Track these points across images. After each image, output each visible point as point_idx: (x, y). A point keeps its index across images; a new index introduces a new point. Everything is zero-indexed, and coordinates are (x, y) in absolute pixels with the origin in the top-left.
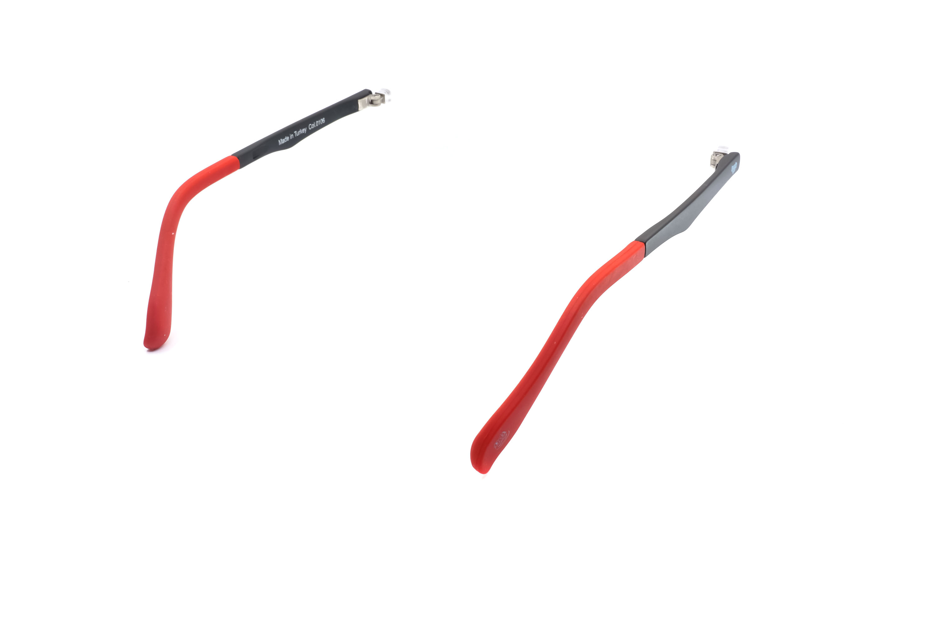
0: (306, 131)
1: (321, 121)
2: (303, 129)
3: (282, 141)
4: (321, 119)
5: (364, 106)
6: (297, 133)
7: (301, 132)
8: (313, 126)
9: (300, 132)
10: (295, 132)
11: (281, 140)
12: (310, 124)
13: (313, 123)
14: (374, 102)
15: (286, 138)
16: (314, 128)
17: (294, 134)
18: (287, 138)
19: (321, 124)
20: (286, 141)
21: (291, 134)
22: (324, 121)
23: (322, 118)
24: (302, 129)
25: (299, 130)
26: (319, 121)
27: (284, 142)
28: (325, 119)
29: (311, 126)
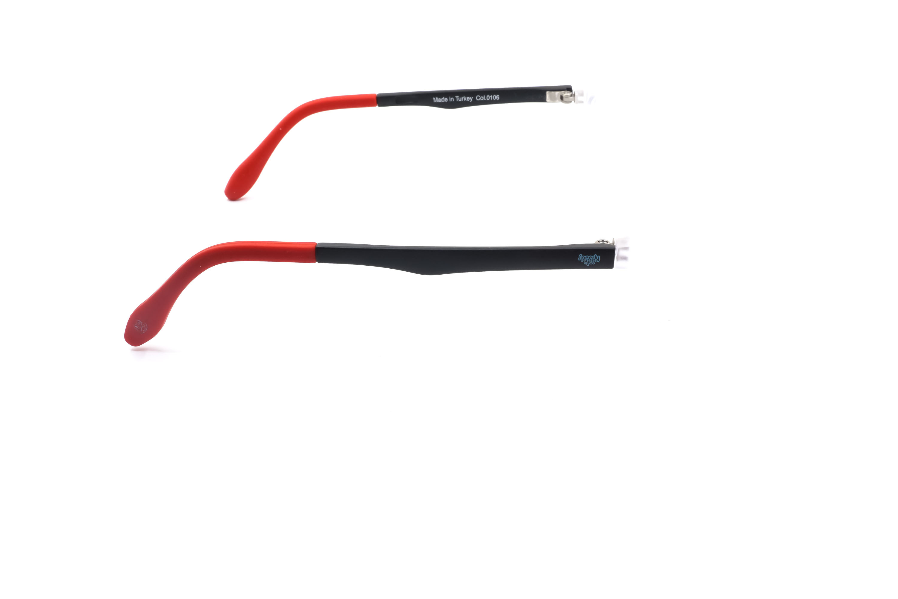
0: (471, 100)
1: (495, 97)
2: (469, 98)
3: (440, 100)
4: (494, 96)
5: (553, 100)
6: (459, 99)
7: (465, 99)
8: (483, 98)
9: (463, 99)
10: (457, 97)
11: (437, 98)
12: (479, 96)
13: (483, 97)
14: (565, 99)
15: (443, 98)
16: (483, 100)
17: (455, 99)
18: (446, 100)
19: (494, 99)
20: (443, 101)
21: (451, 98)
22: (498, 98)
23: (496, 95)
24: (466, 96)
25: (463, 97)
26: (491, 96)
27: (440, 101)
28: (500, 97)
29: (478, 98)
